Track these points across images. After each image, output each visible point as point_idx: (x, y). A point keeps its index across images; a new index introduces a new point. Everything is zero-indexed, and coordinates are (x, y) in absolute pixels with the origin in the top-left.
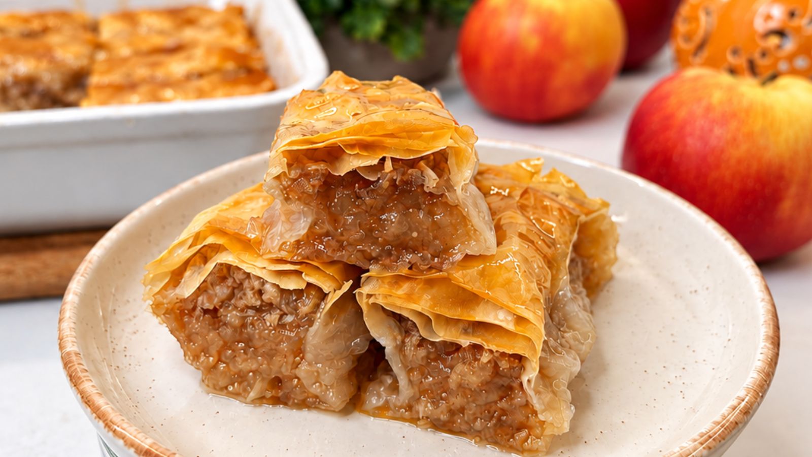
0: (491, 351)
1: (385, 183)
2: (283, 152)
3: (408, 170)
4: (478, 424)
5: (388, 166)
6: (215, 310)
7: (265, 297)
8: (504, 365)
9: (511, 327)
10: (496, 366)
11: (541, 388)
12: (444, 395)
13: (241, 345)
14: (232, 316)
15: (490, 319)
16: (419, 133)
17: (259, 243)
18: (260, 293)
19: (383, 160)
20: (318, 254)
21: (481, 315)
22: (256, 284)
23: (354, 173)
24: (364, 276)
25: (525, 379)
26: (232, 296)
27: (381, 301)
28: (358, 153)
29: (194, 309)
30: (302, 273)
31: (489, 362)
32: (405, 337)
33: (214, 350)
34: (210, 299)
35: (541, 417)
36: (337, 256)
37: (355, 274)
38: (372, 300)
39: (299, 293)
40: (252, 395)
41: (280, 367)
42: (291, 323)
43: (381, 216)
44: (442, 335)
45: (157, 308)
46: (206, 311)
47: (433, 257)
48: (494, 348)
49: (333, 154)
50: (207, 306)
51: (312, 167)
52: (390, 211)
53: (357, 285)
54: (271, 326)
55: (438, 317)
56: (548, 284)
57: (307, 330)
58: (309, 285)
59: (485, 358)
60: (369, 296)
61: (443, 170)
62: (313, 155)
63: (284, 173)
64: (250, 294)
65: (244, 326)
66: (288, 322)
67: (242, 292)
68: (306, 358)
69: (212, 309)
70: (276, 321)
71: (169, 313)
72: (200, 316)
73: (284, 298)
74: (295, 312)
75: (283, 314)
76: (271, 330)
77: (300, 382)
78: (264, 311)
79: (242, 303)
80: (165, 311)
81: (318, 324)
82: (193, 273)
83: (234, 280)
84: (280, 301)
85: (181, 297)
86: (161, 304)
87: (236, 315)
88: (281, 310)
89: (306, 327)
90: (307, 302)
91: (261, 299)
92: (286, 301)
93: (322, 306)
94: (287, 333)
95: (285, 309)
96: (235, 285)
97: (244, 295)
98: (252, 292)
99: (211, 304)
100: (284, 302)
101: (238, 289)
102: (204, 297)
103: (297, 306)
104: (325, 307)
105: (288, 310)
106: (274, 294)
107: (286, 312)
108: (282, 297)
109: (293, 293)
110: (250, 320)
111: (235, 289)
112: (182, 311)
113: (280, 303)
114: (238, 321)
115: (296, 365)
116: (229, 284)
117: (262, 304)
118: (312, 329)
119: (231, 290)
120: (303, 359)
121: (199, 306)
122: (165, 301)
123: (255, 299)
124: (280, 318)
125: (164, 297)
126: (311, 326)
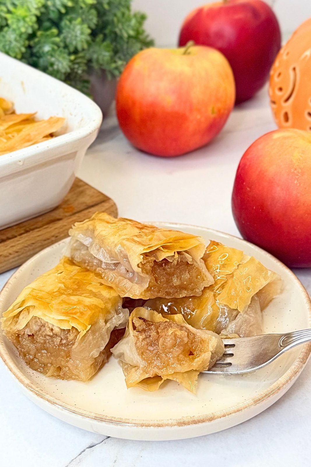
5: (176, 255)
6: (33, 335)
7: (54, 332)
13: (45, 352)
18: (52, 330)
19: (175, 253)
26: (40, 330)
28: (167, 251)
29: (24, 334)
30: (69, 321)
33: (32, 353)
34: (31, 330)
39: (69, 331)
40: (49, 373)
41: (61, 362)
42: (65, 344)
46: (29, 336)
50: (30, 334)
54: (56, 344)
57: (72, 347)
58: (73, 327)
65: (45, 343)
66: (64, 343)
67: (45, 328)
68: (72, 358)
69: (31, 335)
70: (59, 343)
71: (13, 335)
72: (27, 338)
73: (62, 332)
74: (67, 338)
75: (62, 339)
76: (57, 346)
77: (69, 369)
78: (54, 337)
79: (44, 334)
80: (11, 335)
81: (76, 345)
82: (23, 318)
83: (41, 322)
84: (61, 333)
85: (19, 329)
86: (10, 332)
87: (41, 339)
88: (61, 338)
89: (71, 346)
90: (71, 335)
91: (52, 332)
92: (63, 334)
93: (78, 337)
94: (63, 348)
95: (63, 337)
96: (41, 325)
97: (46, 329)
98: (49, 329)
99: (31, 332)
100: (62, 334)
101: (43, 327)
102: (28, 330)
103: (67, 336)
104: (79, 337)
105: (64, 338)
106: (58, 330)
107: (63, 338)
108: (61, 332)
109: (66, 331)
110: (47, 341)
111: (41, 326)
112: (19, 335)
113: (60, 334)
114: (42, 341)
115: (68, 361)
116: (39, 324)
117: (53, 335)
118: (74, 347)
119: (40, 327)
120: (70, 359)
121: (26, 333)
122: (11, 331)
123: (50, 332)
124: (61, 341)
125: (11, 329)
126: (74, 345)
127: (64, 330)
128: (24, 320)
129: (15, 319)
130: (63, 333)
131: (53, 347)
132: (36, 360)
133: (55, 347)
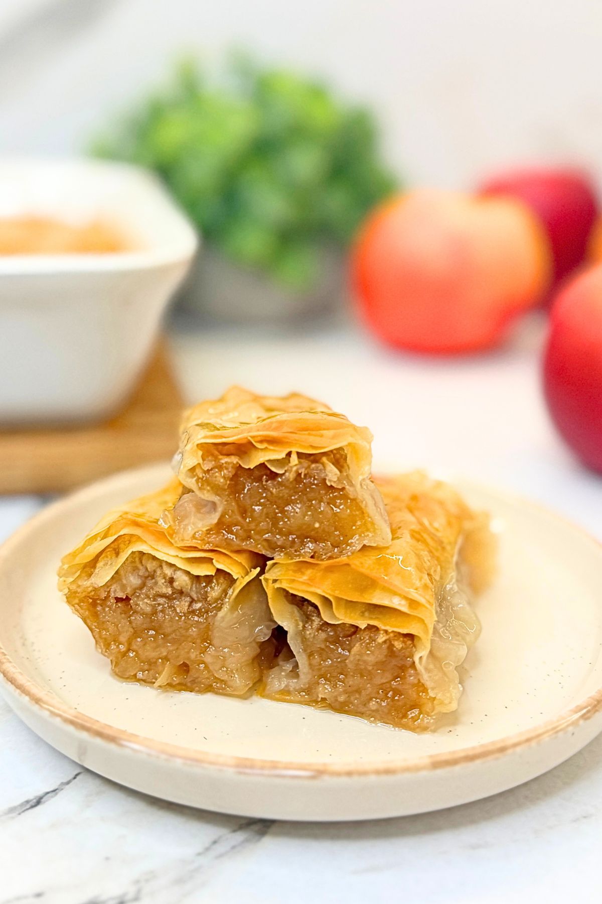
0: (386, 632)
1: (291, 476)
2: (198, 445)
3: (311, 465)
4: (373, 705)
5: (294, 459)
6: (128, 599)
7: (176, 584)
8: (398, 645)
9: (404, 609)
10: (391, 647)
11: (431, 666)
12: (342, 676)
13: (152, 632)
14: (144, 604)
15: (385, 602)
16: (321, 432)
17: (172, 533)
18: (171, 581)
19: (289, 454)
20: (228, 543)
21: (378, 598)
22: (168, 572)
23: (263, 466)
24: (269, 563)
25: (416, 659)
26: (143, 585)
27: (285, 585)
28: (266, 448)
29: (107, 598)
30: (212, 559)
31: (385, 642)
32: (307, 622)
33: (123, 638)
34: (123, 587)
35: (432, 694)
36: (245, 545)
37: (261, 561)
38: (277, 585)
39: (208, 579)
40: (162, 680)
41: (188, 652)
42: (200, 609)
43: (286, 506)
44: (341, 617)
45: (70, 598)
46: (118, 600)
47: (334, 546)
48: (390, 629)
49: (243, 449)
50: (121, 595)
51: (224, 460)
52: (294, 502)
53: (262, 572)
54: (181, 612)
55: (339, 599)
56: (437, 578)
57: (216, 615)
58: (219, 571)
59: (381, 638)
60: (275, 581)
61: (342, 467)
62: (223, 449)
63: (199, 464)
64: (161, 581)
65: (155, 613)
66: (197, 608)
67: (154, 581)
68: (213, 643)
69: (124, 598)
70: (186, 608)
71: (83, 602)
72: (113, 605)
73: (194, 585)
74: (205, 598)
75: (193, 601)
76: (181, 616)
77: (206, 667)
78: (175, 599)
79: (153, 592)
80: (79, 600)
81: (226, 609)
82: (106, 564)
83: (147, 569)
84: (191, 588)
85: (96, 586)
86: (76, 592)
87: (147, 603)
88: (191, 597)
89: (214, 612)
90: (216, 588)
91: (172, 587)
92: (196, 588)
93: (230, 592)
94: (196, 618)
95: (195, 596)
96: (147, 574)
97: (156, 583)
98: (163, 581)
99: (124, 592)
100: (194, 589)
101: (150, 578)
102: (117, 587)
103: (207, 592)
104: (233, 593)
105: (198, 597)
106: (184, 581)
107: (196, 599)
108: (192, 585)
109: (202, 579)
110: (160, 608)
111: (146, 578)
112: (94, 601)
113: (190, 590)
114: (148, 609)
115: (204, 651)
116: (141, 574)
117: (173, 593)
118: (221, 614)
119: (143, 579)
120: (210, 644)
121: (112, 595)
122: (79, 590)
123: (166, 587)
124: (190, 605)
125: (79, 586)
126: (220, 610)
127: (198, 577)
128: (107, 567)
129: (87, 569)
130: (196, 586)
131: (172, 620)
132: (131, 655)
133: (177, 618)
